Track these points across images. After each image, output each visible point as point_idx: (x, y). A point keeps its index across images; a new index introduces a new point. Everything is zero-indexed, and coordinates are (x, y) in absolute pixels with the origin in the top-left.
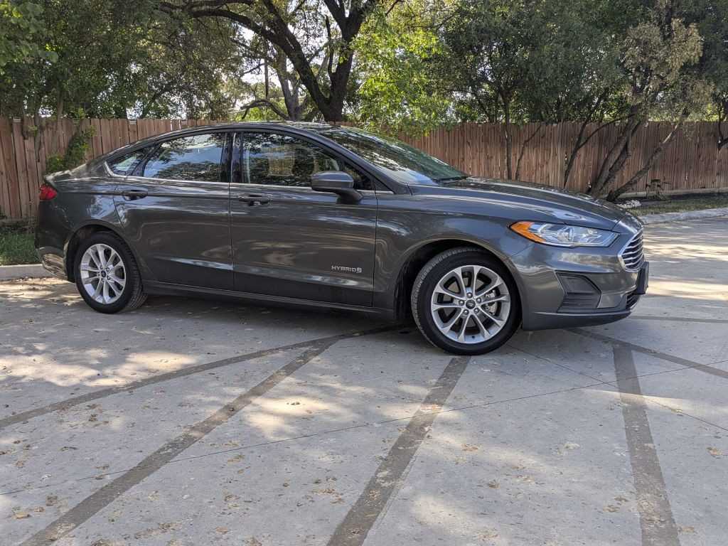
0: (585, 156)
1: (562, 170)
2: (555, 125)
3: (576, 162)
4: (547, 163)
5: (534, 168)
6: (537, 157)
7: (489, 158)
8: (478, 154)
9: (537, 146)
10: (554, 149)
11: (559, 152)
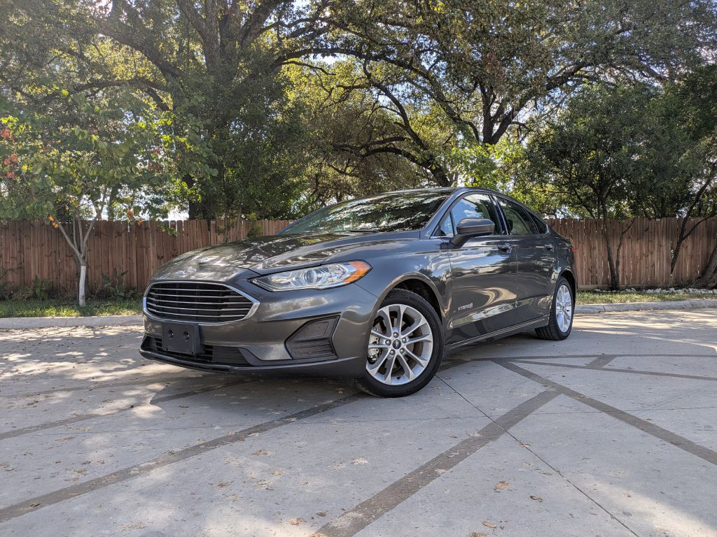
0: (693, 248)
1: (668, 259)
2: (658, 220)
3: (682, 252)
4: (652, 253)
5: (639, 258)
6: (641, 248)
7: (591, 249)
8: (580, 245)
9: (640, 238)
10: (659, 242)
11: (664, 244)
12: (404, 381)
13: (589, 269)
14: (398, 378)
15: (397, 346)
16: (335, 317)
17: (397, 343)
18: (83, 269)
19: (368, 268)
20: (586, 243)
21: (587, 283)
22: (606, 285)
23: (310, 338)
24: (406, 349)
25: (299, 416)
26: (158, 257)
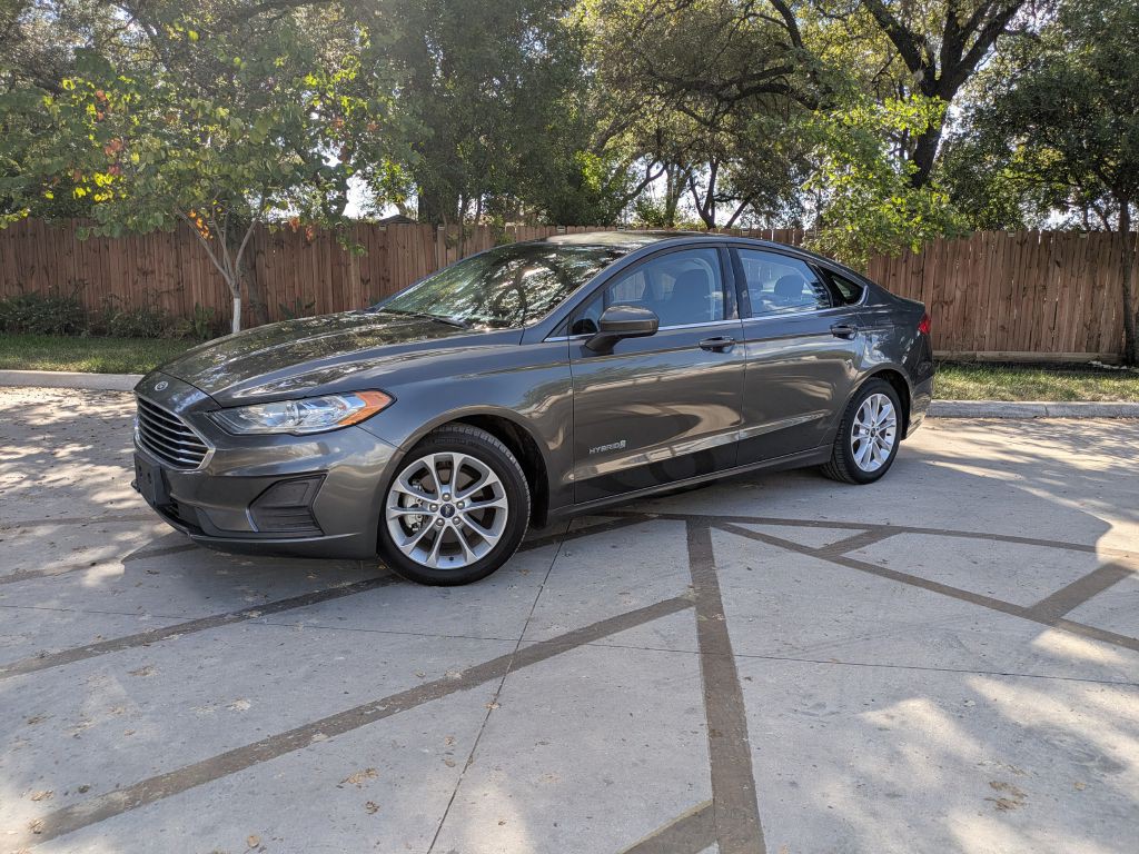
12: (459, 563)
13: (1085, 325)
14: (451, 559)
15: (448, 512)
16: (319, 477)
17: (448, 510)
18: (237, 303)
19: (387, 400)
20: (1086, 276)
21: (1078, 349)
22: (1116, 355)
23: (281, 504)
24: (462, 517)
25: (267, 609)
26: (362, 280)
